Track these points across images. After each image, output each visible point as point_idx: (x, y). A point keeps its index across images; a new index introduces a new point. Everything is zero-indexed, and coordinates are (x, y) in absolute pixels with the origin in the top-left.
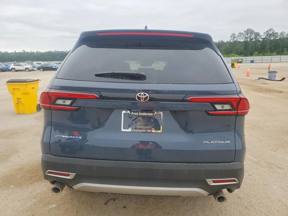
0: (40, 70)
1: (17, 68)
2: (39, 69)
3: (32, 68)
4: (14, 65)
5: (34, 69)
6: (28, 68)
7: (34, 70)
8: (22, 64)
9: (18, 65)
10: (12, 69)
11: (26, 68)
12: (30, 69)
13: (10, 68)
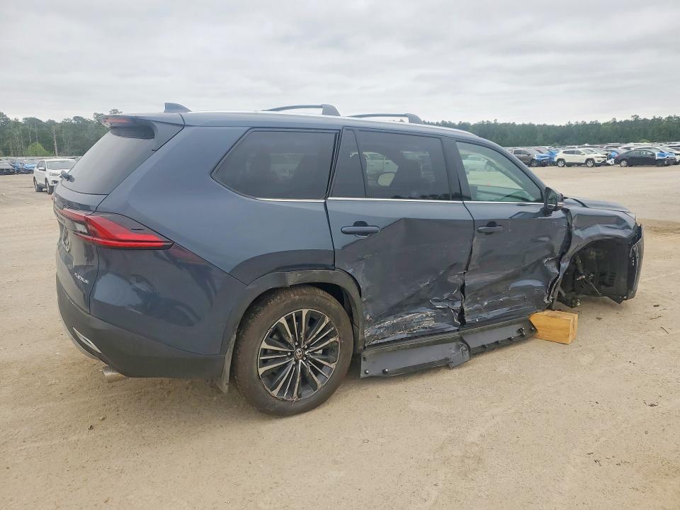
0: (619, 165)
1: (569, 158)
2: (618, 161)
3: (602, 160)
4: (565, 152)
5: (609, 162)
6: (592, 159)
7: (608, 165)
8: (580, 150)
9: (573, 153)
10: (559, 160)
11: (588, 160)
12: (596, 162)
13: (556, 160)
